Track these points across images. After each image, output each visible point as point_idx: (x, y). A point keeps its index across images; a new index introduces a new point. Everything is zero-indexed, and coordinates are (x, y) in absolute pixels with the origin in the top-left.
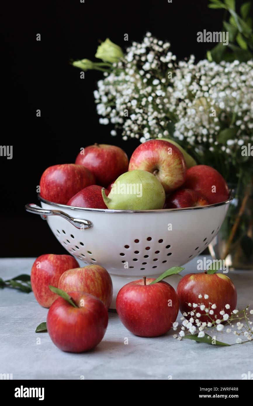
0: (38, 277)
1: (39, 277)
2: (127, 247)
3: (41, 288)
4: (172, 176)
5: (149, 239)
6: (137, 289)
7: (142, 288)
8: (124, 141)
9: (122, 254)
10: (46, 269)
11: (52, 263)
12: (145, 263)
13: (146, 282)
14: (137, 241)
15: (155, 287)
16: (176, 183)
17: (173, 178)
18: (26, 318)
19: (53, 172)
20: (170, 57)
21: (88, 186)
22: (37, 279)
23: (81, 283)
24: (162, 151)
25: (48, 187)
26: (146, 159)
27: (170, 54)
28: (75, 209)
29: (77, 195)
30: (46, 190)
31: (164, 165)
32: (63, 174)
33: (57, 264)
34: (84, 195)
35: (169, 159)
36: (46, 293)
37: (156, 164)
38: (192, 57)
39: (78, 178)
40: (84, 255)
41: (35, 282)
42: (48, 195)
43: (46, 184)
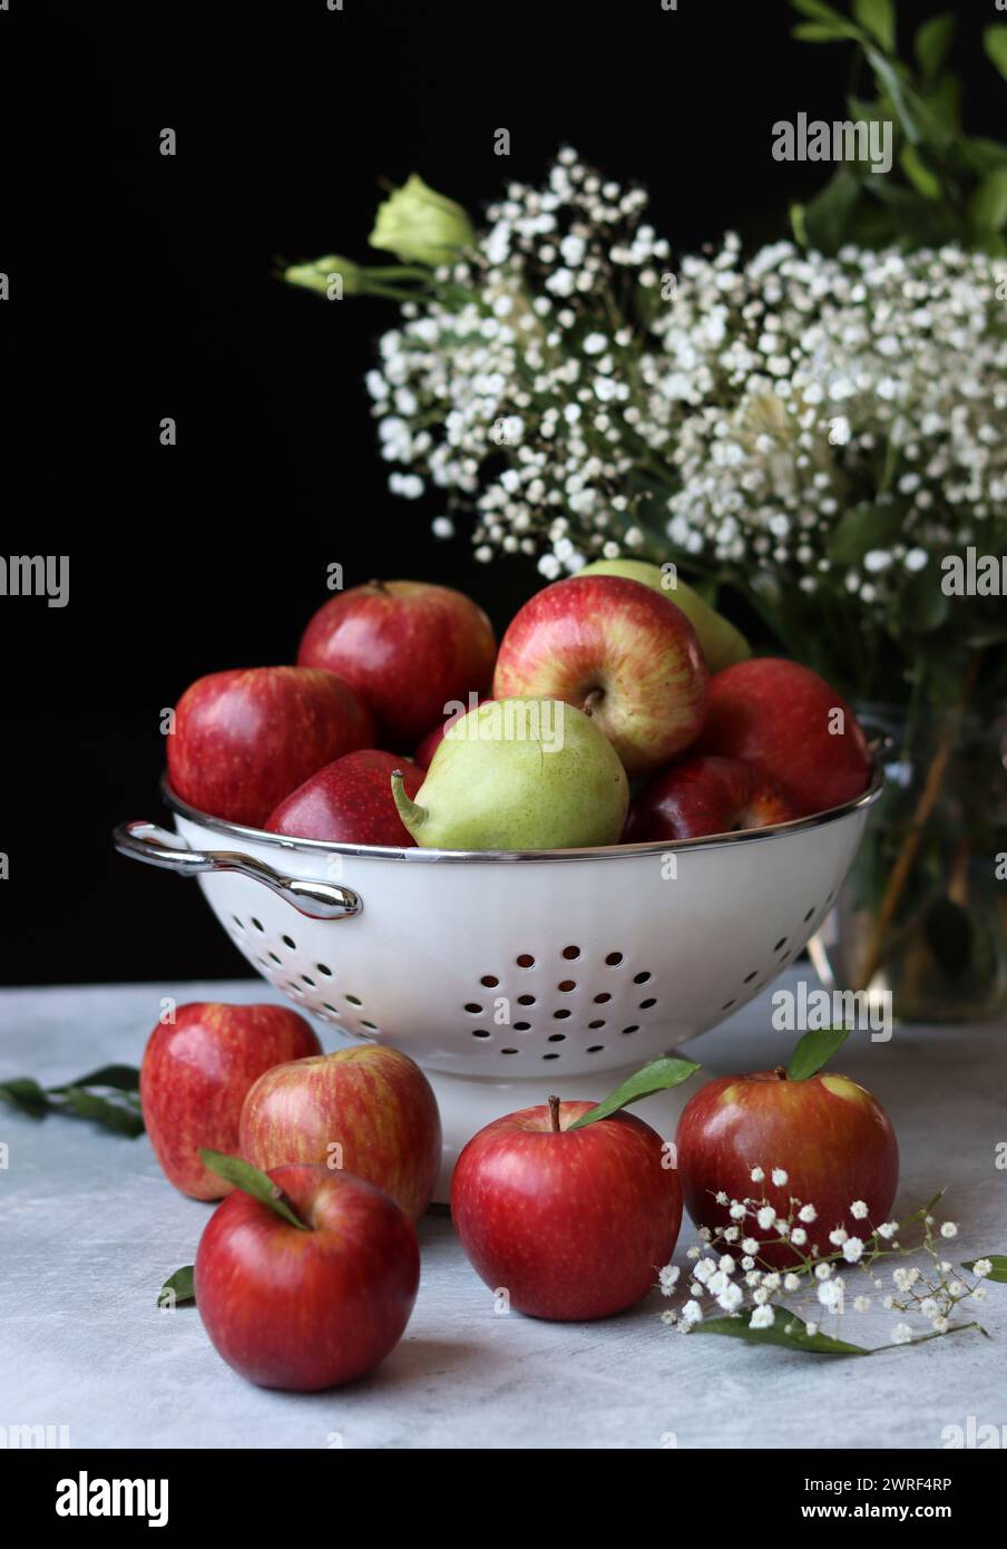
0: (166, 1090)
1: (170, 1088)
2: (489, 981)
3: (179, 1130)
4: (653, 712)
5: (571, 953)
6: (525, 1148)
7: (544, 1143)
8: (480, 565)
9: (473, 1008)
10: (195, 1059)
11: (216, 1038)
12: (557, 1038)
13: (561, 1115)
14: (525, 961)
15: (592, 1140)
16: (668, 740)
17: (656, 722)
18: (123, 1246)
19: (214, 700)
20: (645, 246)
21: (343, 755)
22: (164, 1096)
23: (323, 1119)
24: (614, 621)
25: (199, 756)
26: (556, 653)
27: (645, 233)
28: (296, 844)
29: (304, 791)
30: (191, 767)
31: (624, 671)
32: (250, 708)
33: (235, 1043)
34: (328, 790)
35: (641, 651)
36: (195, 1149)
37: (592, 671)
38: (732, 242)
39: (306, 722)
40: (334, 1006)
41: (156, 1108)
42: (198, 783)
43: (190, 744)
